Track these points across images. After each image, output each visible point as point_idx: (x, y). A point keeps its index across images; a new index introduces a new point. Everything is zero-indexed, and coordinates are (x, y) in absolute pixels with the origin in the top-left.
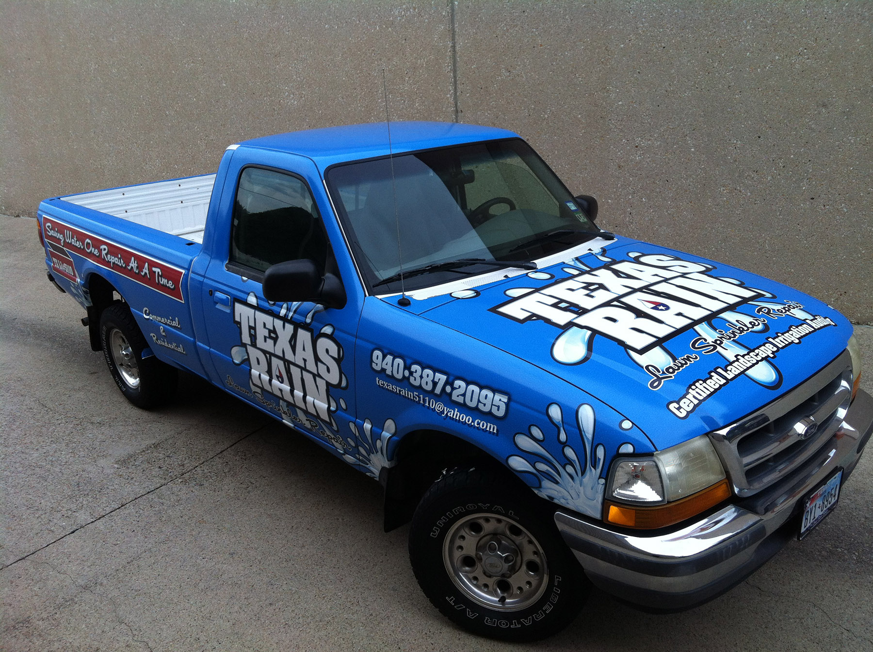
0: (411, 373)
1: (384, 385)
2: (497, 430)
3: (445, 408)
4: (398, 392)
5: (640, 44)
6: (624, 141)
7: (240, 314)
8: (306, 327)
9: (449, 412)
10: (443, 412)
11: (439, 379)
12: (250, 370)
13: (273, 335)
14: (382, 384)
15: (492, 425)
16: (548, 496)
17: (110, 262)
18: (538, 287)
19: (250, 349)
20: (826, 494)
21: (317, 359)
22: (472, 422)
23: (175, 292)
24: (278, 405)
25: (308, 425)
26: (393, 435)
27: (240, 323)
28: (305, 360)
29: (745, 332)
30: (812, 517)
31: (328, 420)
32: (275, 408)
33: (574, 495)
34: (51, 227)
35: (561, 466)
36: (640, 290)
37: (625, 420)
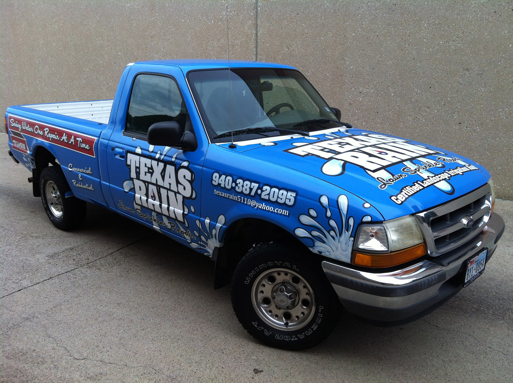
0: (236, 185)
1: (219, 193)
2: (289, 213)
3: (257, 203)
4: (228, 197)
5: (364, 33)
6: (353, 89)
7: (131, 160)
8: (172, 163)
9: (259, 205)
10: (255, 206)
11: (254, 186)
12: (135, 195)
13: (151, 171)
14: (218, 193)
15: (285, 211)
16: (318, 251)
17: (50, 138)
18: (311, 143)
19: (135, 181)
20: (478, 262)
21: (178, 182)
22: (273, 210)
23: (90, 151)
24: (151, 215)
25: (169, 226)
26: (223, 225)
27: (130, 166)
28: (170, 184)
29: (432, 167)
30: (471, 275)
31: (182, 221)
32: (149, 218)
33: (334, 249)
34: (13, 121)
35: (327, 231)
36: (371, 146)
37: (366, 203)
